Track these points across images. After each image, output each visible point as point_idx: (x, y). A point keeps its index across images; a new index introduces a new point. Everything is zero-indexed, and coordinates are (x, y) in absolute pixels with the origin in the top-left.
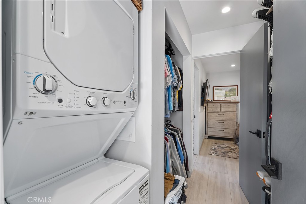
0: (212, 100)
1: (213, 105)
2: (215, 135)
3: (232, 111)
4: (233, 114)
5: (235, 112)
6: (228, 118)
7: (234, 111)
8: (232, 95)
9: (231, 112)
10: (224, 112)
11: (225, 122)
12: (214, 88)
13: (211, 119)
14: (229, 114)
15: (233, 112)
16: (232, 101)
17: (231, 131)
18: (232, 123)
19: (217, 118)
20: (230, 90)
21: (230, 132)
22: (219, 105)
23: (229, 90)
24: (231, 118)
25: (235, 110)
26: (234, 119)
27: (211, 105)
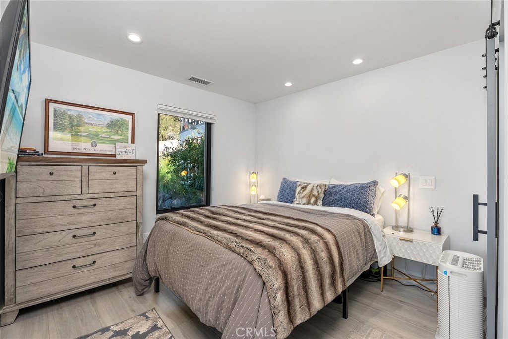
0: (40, 150)
1: (50, 169)
2: (57, 291)
3: (125, 189)
4: (126, 199)
5: (134, 193)
6: (109, 214)
7: (131, 189)
8: (118, 141)
9: (120, 194)
10: (97, 195)
11: (100, 232)
12: (52, 106)
13: (38, 230)
14: (113, 200)
15: (127, 195)
16: (118, 157)
17: (118, 257)
18: (124, 228)
19: (66, 220)
20: (112, 125)
21: (117, 260)
22: (75, 171)
23: (108, 121)
24: (121, 212)
25: (132, 185)
26: (130, 213)
27: (36, 169)
